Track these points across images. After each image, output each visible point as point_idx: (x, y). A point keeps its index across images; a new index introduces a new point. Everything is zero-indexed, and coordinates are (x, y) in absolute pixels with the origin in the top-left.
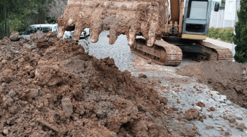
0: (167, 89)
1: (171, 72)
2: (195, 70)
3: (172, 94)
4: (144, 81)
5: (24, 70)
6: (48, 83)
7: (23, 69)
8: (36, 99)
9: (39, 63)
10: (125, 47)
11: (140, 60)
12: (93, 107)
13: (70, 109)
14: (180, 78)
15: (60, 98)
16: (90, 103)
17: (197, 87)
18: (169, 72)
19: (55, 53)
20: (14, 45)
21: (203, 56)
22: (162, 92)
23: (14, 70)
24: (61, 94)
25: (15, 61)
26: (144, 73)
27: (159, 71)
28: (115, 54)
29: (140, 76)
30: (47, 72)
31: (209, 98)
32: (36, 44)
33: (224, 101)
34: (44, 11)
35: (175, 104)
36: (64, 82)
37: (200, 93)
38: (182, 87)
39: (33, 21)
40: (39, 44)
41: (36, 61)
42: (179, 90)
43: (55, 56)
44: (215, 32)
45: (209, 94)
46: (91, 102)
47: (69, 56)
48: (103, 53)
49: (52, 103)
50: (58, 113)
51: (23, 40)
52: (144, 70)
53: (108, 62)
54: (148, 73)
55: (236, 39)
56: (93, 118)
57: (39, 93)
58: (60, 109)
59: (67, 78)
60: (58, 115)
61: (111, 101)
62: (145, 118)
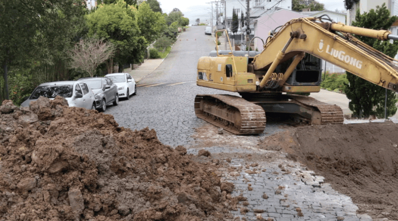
0: (237, 171)
1: (250, 146)
2: (286, 140)
3: (244, 178)
4: (204, 161)
5: (17, 154)
6: (50, 170)
7: (15, 151)
8: (32, 191)
9: (37, 142)
10: (188, 110)
11: (207, 129)
12: (113, 200)
13: (80, 204)
14: (261, 153)
15: (66, 189)
16: (109, 195)
17: (285, 166)
18: (247, 145)
19: (63, 127)
20: (5, 119)
21: (302, 119)
22: (229, 176)
23: (4, 155)
24: (68, 183)
25: (5, 141)
26: (207, 149)
27: (232, 144)
28: (171, 121)
29: (201, 154)
30: (48, 154)
31: (298, 181)
32: (36, 115)
33: (319, 184)
34: (64, 61)
35: (245, 192)
36: (72, 167)
37: (286, 175)
38: (261, 167)
39: (47, 75)
40: (41, 115)
41: (34, 140)
42: (256, 171)
43: (62, 131)
44: (330, 80)
45: (299, 175)
46: (111, 193)
47: (82, 130)
48: (152, 121)
49: (55, 197)
50: (62, 210)
51: (18, 111)
52: (210, 144)
53: (146, 135)
54: (214, 149)
55: (349, 90)
56: (113, 215)
57: (37, 184)
58: (67, 204)
59: (75, 162)
60: (63, 212)
61: (140, 191)
62: (187, 211)
